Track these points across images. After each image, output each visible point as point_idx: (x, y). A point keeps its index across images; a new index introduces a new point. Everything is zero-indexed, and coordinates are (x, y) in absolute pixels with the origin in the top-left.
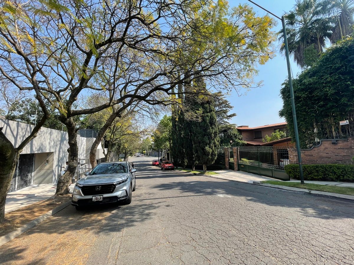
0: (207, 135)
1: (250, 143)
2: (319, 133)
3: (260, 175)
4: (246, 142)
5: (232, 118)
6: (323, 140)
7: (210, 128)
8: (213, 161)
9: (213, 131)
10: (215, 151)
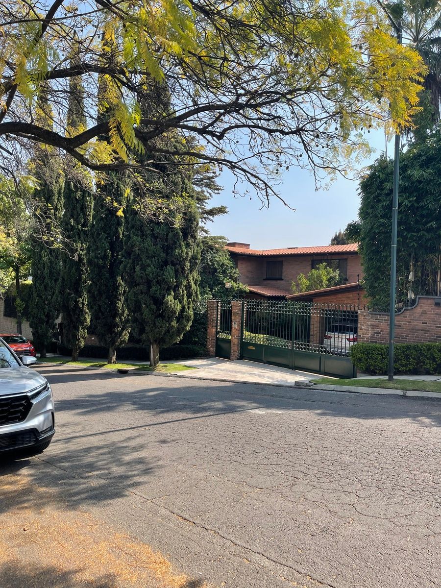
0: (173, 264)
1: (255, 290)
2: (416, 282)
3: (293, 368)
4: (247, 288)
5: (216, 218)
6: (422, 296)
7: (183, 244)
8: (178, 335)
9: (190, 254)
10: (189, 308)
